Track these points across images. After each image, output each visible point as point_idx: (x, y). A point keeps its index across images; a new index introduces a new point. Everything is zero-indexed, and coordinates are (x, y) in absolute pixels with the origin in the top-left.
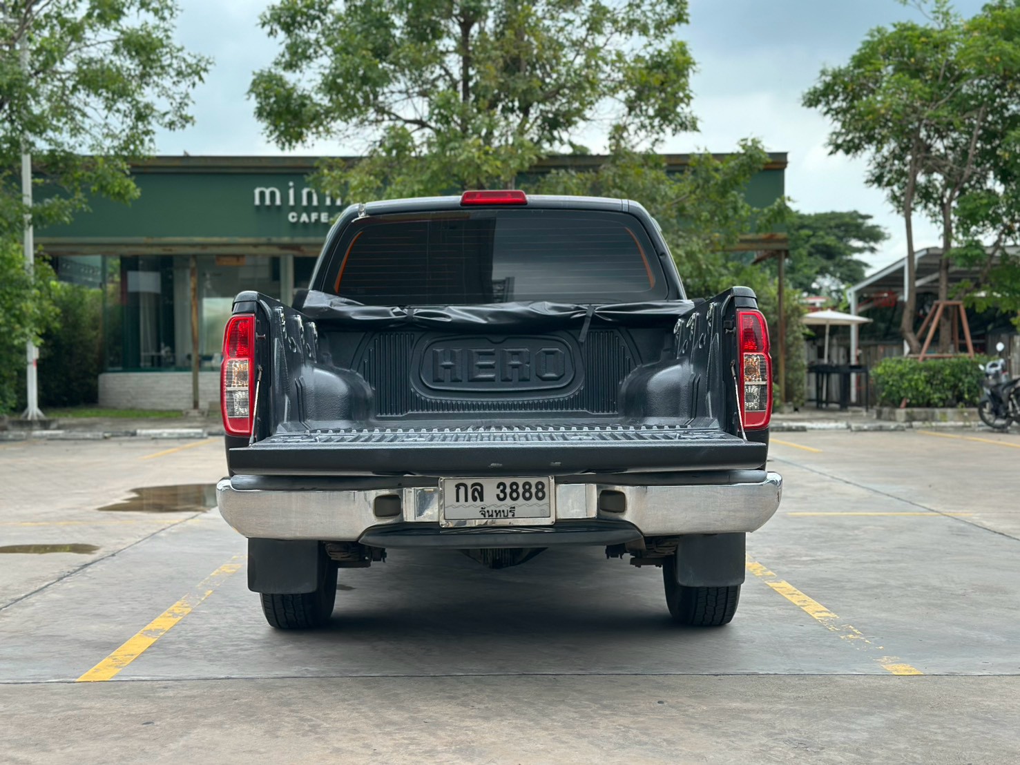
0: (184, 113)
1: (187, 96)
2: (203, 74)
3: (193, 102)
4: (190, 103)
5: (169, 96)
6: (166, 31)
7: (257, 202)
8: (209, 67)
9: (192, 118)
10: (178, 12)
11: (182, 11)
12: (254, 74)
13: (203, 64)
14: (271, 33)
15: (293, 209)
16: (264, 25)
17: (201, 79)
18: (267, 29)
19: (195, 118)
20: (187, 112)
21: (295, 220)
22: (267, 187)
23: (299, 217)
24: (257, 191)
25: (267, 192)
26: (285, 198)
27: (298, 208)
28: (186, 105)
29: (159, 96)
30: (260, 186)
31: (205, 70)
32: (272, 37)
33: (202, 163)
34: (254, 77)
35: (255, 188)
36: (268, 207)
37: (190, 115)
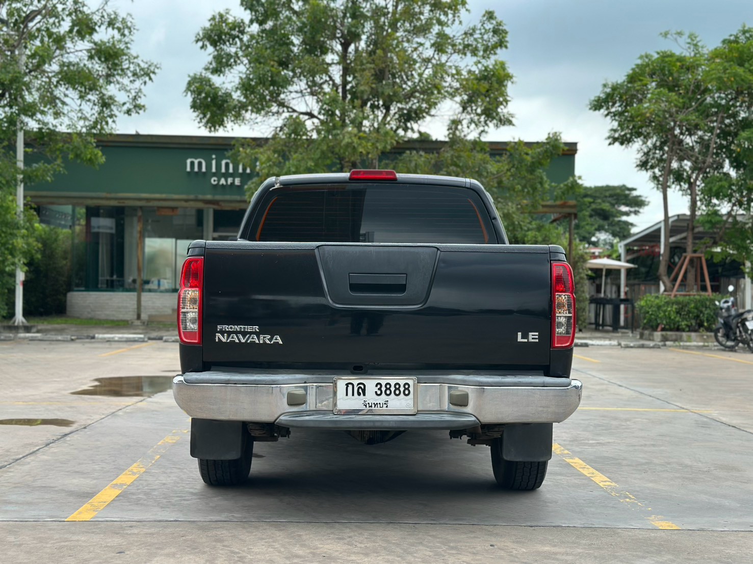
0: (138, 102)
1: (140, 90)
2: (152, 76)
3: (145, 95)
4: (142, 96)
5: (127, 91)
6: (126, 43)
7: (188, 169)
8: (156, 71)
9: (144, 106)
10: (135, 31)
11: (138, 30)
12: (189, 76)
13: (152, 68)
14: (202, 47)
15: (214, 175)
16: (197, 41)
17: (150, 79)
18: (200, 44)
19: (146, 107)
20: (140, 101)
21: (216, 183)
22: (196, 159)
23: (219, 181)
24: (189, 161)
25: (196, 162)
26: (209, 166)
27: (218, 174)
28: (140, 97)
29: (119, 90)
30: (191, 158)
31: (154, 73)
32: (203, 50)
33: (149, 140)
34: (189, 79)
35: (187, 159)
36: (196, 173)
37: (142, 104)
